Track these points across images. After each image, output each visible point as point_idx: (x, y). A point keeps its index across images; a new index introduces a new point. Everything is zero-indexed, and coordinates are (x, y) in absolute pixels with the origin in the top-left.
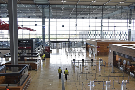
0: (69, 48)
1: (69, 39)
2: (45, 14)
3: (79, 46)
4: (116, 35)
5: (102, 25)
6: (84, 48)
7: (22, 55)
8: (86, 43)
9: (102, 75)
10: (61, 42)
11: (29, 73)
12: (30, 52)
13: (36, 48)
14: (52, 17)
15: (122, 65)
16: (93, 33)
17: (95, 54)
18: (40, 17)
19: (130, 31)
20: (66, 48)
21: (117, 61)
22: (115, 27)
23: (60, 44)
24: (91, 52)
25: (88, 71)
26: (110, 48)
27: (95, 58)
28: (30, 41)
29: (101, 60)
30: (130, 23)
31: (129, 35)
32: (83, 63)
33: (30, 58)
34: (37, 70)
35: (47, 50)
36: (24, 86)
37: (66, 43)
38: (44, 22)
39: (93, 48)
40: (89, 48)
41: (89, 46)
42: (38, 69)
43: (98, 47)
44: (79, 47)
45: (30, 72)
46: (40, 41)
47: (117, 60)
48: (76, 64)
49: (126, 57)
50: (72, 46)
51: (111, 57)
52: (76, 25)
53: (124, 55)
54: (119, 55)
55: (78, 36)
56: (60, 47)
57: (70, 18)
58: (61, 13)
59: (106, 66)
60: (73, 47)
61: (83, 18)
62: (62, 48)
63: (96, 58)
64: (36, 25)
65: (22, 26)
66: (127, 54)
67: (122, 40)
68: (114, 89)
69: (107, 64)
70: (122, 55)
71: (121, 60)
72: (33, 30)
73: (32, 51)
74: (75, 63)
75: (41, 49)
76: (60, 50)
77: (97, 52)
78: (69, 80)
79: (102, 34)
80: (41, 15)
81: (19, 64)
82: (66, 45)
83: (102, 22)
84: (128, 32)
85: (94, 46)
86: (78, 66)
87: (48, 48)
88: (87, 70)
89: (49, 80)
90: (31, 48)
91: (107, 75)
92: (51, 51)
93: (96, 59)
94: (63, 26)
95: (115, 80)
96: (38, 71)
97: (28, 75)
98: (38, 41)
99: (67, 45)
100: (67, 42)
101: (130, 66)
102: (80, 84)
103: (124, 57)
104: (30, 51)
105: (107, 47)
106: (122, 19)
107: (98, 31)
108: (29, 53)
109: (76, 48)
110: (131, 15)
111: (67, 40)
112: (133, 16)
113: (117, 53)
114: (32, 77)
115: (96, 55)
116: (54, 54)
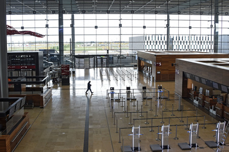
0: (107, 67)
1: (108, 51)
2: (64, 6)
3: (127, 63)
4: (194, 43)
5: (168, 26)
6: (136, 66)
7: (16, 80)
8: (139, 58)
9: (160, 116)
10: (93, 56)
11: (26, 113)
12: (34, 75)
13: (45, 69)
14: (77, 12)
15: (198, 96)
16: (154, 40)
17: (153, 78)
18: (54, 12)
19: (216, 36)
20: (102, 67)
21: (190, 90)
22: (190, 28)
23: (92, 59)
24: (147, 74)
25: (136, 108)
26: (177, 65)
27: (153, 85)
28: (34, 55)
29: (160, 88)
30: (216, 21)
31: (216, 43)
32: (128, 93)
33: (35, 86)
34: (43, 108)
35: (65, 72)
36: (14, 136)
37: (102, 59)
38: (61, 21)
39: (150, 66)
40: (144, 66)
41: (143, 63)
42: (45, 105)
43: (157, 65)
44: (125, 65)
45: (27, 111)
46: (56, 55)
47: (189, 87)
48: (116, 96)
49: (204, 81)
50: (113, 63)
51: (179, 82)
52: (120, 26)
53: (200, 78)
54: (193, 78)
55: (127, 46)
56: (91, 66)
57: (108, 12)
58: (93, 4)
59: (171, 98)
60: (114, 66)
61: (132, 12)
62: (94, 67)
63: (155, 84)
64: (47, 26)
65: (22, 28)
66: (205, 76)
67: (202, 51)
68: (178, 139)
69: (173, 95)
70: (197, 79)
71: (196, 87)
72: (40, 36)
73: (37, 73)
74: (112, 94)
75: (56, 70)
76: (91, 71)
77: (157, 74)
78: (100, 124)
79: (169, 41)
80: (57, 9)
81: (10, 96)
82: (102, 61)
83: (168, 20)
84: (213, 37)
85: (151, 63)
86: (118, 100)
87: (66, 67)
88: (134, 106)
89: (63, 124)
90: (36, 68)
91: (169, 114)
92: (74, 72)
93: (154, 87)
94: (96, 27)
95: (182, 123)
96: (44, 110)
97: (24, 117)
98: (53, 55)
99: (105, 61)
100: (104, 57)
101: (210, 98)
102: (117, 132)
103: (201, 81)
104: (34, 72)
105: (172, 65)
106: (201, 13)
107: (163, 36)
108: (32, 77)
109: (120, 67)
110: (217, 7)
111: (105, 52)
112: (220, 9)
113: (188, 76)
114: (31, 120)
115: (155, 78)
116: (80, 79)
